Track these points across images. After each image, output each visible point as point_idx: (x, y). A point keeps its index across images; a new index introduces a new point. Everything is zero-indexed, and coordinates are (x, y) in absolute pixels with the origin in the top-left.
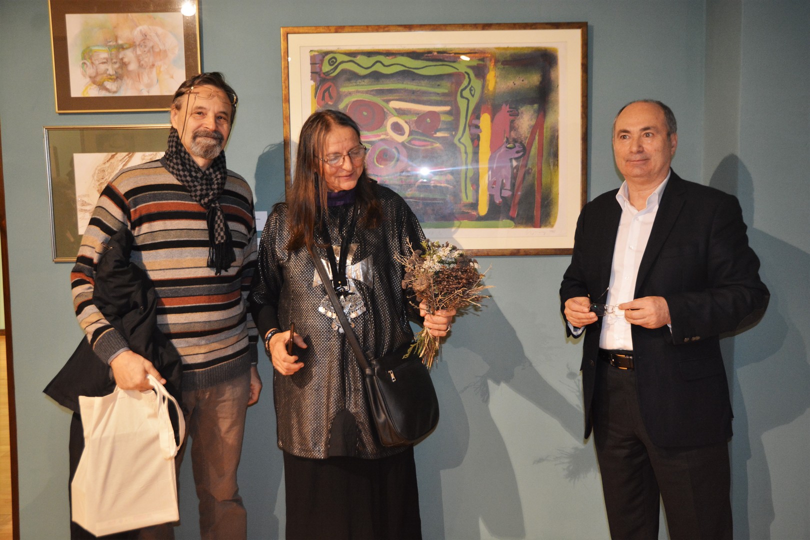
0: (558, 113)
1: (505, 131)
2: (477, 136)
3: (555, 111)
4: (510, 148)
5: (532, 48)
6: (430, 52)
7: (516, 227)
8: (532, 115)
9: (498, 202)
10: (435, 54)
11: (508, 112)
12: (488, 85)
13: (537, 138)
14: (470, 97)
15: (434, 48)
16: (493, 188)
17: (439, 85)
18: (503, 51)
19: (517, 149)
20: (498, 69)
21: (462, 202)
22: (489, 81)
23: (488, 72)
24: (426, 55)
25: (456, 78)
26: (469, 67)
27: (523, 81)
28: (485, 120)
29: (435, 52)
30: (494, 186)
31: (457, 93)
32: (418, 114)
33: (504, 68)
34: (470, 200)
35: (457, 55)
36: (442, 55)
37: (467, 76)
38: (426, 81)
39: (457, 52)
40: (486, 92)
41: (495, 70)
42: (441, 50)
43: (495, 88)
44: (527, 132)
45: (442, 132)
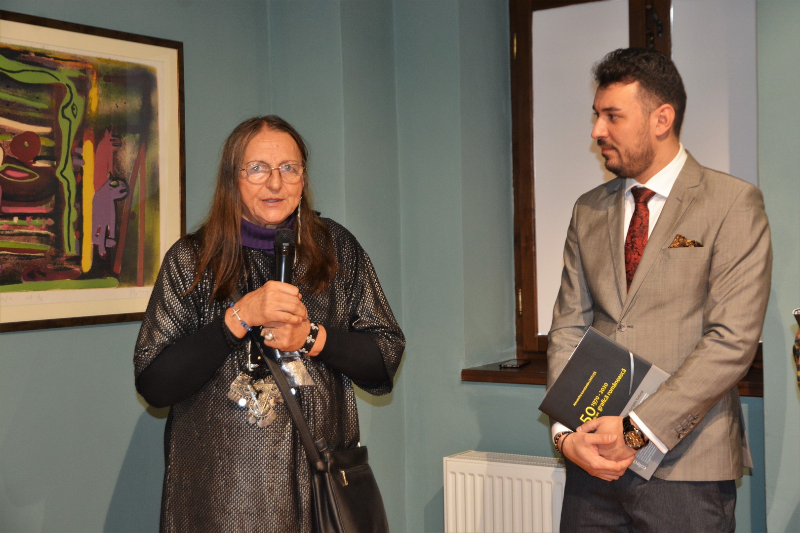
0: (158, 146)
1: (108, 164)
2: (79, 169)
3: (156, 144)
4: (114, 186)
5: (133, 64)
6: (26, 51)
7: (120, 286)
8: (134, 147)
9: (102, 255)
10: (33, 55)
11: (111, 140)
12: (90, 105)
13: (139, 175)
14: (72, 118)
15: (32, 48)
16: (97, 236)
17: (38, 98)
18: (105, 63)
19: (121, 188)
20: (101, 85)
21: (64, 255)
22: (92, 99)
23: (91, 87)
24: (22, 55)
25: (57, 91)
26: (71, 78)
27: (125, 103)
28: (88, 148)
29: (32, 52)
30: (99, 234)
31: (58, 111)
32: (14, 134)
33: (106, 85)
34: (73, 252)
35: (57, 61)
36: (40, 57)
37: (68, 90)
38: (23, 91)
39: (57, 56)
40: (89, 112)
41: (98, 86)
42: (39, 51)
43: (97, 109)
44: (129, 167)
45: (42, 161)
